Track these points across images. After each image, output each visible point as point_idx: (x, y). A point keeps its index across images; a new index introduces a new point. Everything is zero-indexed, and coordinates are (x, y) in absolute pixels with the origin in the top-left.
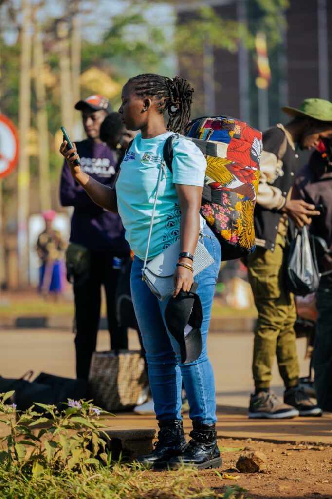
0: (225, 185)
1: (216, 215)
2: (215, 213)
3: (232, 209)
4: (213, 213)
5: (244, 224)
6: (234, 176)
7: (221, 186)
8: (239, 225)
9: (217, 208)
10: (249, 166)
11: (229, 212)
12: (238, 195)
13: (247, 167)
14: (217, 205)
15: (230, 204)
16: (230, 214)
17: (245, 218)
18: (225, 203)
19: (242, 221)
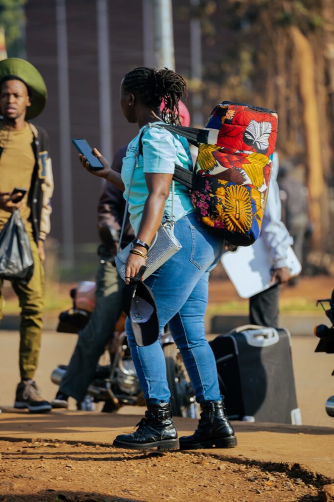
0: (208, 171)
1: (198, 203)
2: (197, 201)
3: (212, 195)
4: (196, 201)
5: (226, 210)
6: (217, 161)
7: (204, 173)
8: (220, 211)
9: (199, 196)
10: (240, 151)
11: (209, 199)
12: (220, 181)
13: (238, 152)
14: (199, 192)
15: (211, 191)
16: (210, 200)
17: (227, 204)
18: (207, 190)
19: (223, 206)
